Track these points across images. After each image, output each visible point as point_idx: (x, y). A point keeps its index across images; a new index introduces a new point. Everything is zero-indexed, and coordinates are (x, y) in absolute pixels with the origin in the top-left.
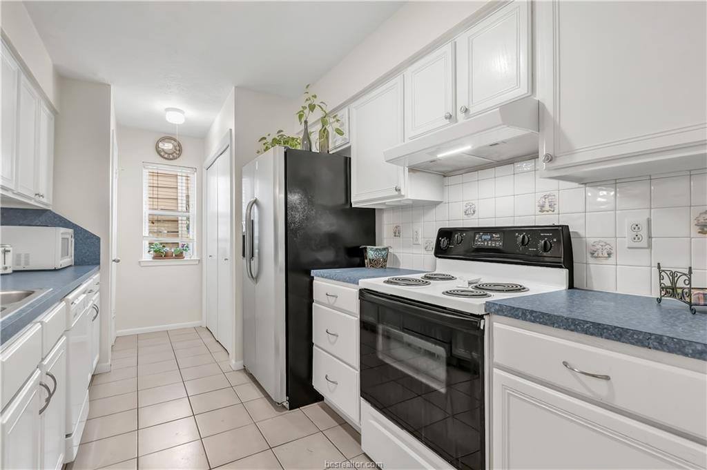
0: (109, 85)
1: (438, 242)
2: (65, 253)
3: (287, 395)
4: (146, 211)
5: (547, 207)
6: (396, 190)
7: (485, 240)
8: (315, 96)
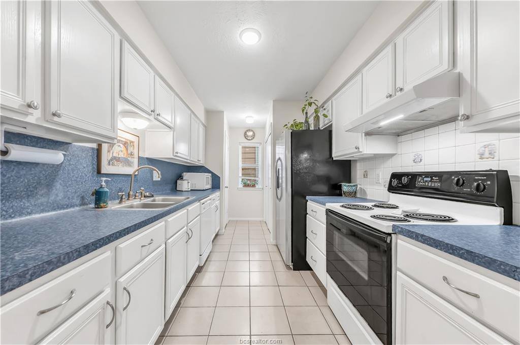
0: (223, 112)
1: (391, 181)
2: (207, 183)
3: (292, 262)
4: (241, 165)
5: (487, 155)
6: (356, 148)
7: (426, 181)
8: (311, 98)
